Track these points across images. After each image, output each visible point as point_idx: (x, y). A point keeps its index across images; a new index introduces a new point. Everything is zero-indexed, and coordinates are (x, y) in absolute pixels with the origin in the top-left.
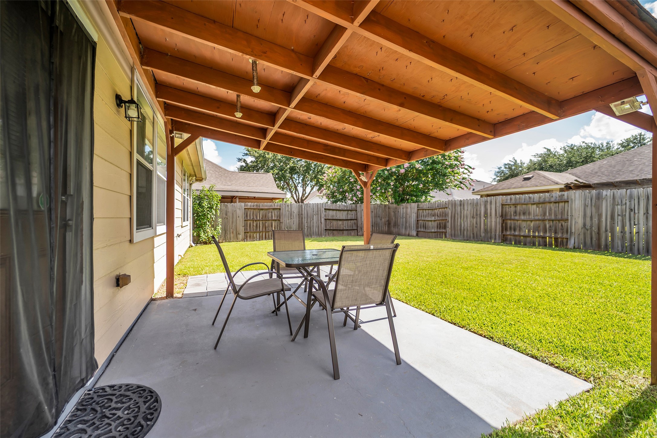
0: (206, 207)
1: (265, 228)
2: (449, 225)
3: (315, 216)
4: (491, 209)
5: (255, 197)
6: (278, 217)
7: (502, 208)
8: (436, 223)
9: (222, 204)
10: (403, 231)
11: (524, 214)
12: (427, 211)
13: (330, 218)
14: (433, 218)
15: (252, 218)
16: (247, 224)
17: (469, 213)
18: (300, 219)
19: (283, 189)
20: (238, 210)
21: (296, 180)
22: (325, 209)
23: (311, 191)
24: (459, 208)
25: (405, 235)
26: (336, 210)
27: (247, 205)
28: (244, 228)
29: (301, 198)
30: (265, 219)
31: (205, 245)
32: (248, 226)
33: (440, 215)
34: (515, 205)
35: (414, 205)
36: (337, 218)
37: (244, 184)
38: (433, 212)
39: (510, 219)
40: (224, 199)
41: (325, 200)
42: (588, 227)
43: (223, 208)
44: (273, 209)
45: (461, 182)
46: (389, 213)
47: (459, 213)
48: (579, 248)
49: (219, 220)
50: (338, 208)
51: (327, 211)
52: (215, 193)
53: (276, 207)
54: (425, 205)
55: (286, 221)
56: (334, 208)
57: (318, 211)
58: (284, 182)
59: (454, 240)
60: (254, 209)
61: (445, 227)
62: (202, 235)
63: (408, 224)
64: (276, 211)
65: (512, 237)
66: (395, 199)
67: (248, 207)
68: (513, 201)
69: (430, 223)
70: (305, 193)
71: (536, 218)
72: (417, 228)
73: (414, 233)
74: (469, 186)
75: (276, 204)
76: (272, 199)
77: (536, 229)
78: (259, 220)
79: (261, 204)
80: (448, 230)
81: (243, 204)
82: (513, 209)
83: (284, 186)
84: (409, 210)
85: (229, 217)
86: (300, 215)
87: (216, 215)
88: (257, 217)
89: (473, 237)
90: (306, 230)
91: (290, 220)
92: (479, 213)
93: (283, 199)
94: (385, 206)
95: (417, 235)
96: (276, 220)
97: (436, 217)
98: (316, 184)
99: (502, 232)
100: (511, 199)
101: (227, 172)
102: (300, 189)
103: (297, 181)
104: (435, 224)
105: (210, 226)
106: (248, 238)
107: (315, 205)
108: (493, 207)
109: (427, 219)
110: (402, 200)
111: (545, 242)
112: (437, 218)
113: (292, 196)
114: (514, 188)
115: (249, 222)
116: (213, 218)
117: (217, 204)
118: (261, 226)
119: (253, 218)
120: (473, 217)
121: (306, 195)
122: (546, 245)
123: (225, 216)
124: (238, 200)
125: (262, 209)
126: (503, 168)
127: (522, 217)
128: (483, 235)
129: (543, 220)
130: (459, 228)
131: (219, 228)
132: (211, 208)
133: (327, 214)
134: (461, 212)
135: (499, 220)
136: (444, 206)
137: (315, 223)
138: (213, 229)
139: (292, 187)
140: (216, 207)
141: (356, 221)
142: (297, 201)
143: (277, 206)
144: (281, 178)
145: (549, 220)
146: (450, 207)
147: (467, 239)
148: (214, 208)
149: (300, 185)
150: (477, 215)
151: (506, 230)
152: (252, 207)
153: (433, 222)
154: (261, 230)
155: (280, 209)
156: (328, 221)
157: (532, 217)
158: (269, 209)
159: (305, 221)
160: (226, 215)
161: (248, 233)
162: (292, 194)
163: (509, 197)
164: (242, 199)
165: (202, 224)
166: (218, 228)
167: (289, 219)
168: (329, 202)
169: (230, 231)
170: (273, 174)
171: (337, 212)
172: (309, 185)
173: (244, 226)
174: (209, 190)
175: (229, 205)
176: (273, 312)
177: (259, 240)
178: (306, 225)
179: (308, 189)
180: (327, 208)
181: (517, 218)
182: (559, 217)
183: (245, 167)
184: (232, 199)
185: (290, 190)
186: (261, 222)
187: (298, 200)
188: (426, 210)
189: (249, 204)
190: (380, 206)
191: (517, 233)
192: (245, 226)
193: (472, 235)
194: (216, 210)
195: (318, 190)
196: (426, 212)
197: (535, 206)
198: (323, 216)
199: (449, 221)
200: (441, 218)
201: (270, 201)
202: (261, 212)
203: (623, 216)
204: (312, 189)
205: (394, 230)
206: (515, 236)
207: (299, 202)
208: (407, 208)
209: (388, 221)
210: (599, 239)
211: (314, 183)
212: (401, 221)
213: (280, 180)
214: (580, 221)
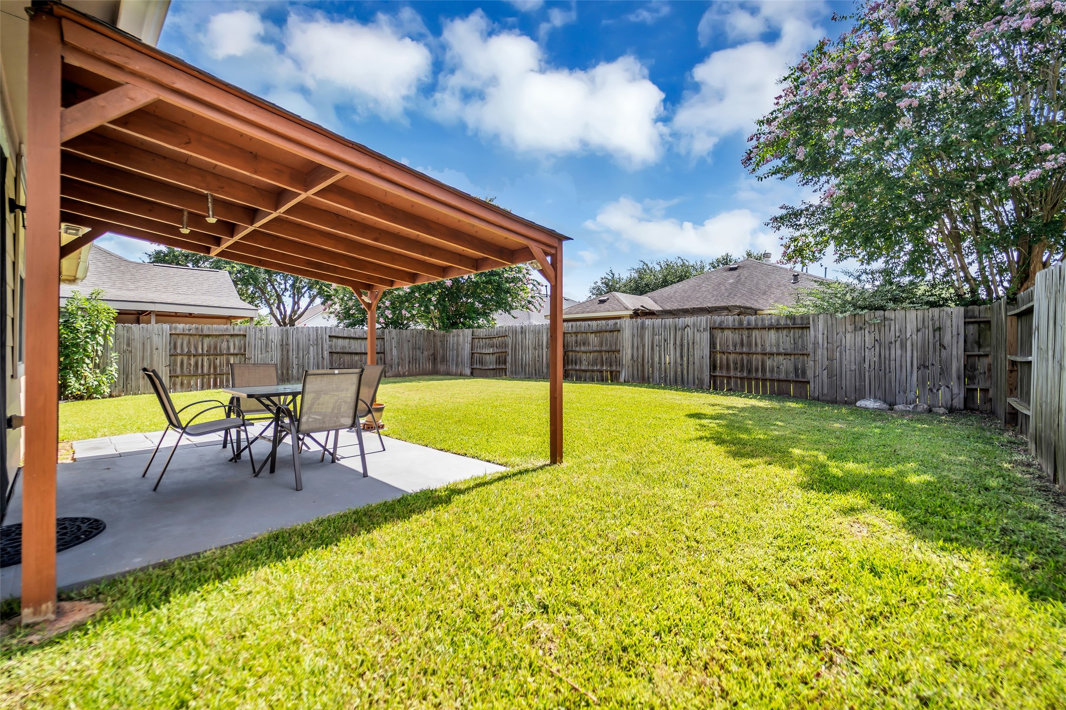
0: (83, 330)
1: (215, 368)
2: (509, 359)
3: (311, 348)
5: (190, 314)
6: (240, 349)
7: (564, 337)
8: (494, 356)
9: (120, 325)
10: (454, 369)
11: (584, 344)
12: (484, 340)
13: (338, 350)
14: (491, 351)
15: (186, 350)
16: (175, 361)
17: (530, 343)
18: (285, 353)
19: (252, 299)
20: (155, 338)
21: (280, 284)
22: (330, 336)
23: (309, 305)
24: (520, 336)
25: (456, 375)
26: (350, 338)
27: (176, 328)
28: (168, 368)
29: (291, 316)
30: (214, 352)
31: (81, 402)
32: (179, 365)
33: (499, 346)
34: (576, 333)
35: (468, 332)
36: (350, 351)
37: (165, 287)
38: (491, 342)
39: (572, 351)
40: (123, 316)
41: (333, 322)
42: (635, 359)
43: (120, 332)
44: (232, 335)
45: (529, 302)
46: (435, 343)
47: (520, 344)
48: (628, 382)
49: (113, 355)
50: (353, 335)
51: (334, 340)
52: (103, 305)
53: (236, 332)
54: (481, 332)
55: (255, 355)
56: (345, 335)
57: (317, 340)
58: (255, 287)
59: (513, 379)
60: (191, 335)
61: (505, 363)
62: (72, 381)
63: (459, 359)
64: (237, 340)
65: (574, 372)
66: (443, 323)
67: (178, 332)
68: (574, 330)
69: (488, 356)
70: (299, 308)
71: (595, 349)
72: (472, 364)
73: (468, 371)
74: (538, 307)
75: (237, 327)
76: (229, 318)
77: (595, 363)
78: (202, 355)
79: (205, 327)
80: (508, 366)
81: (166, 327)
82: (574, 338)
83: (254, 294)
84: (461, 338)
85: (136, 349)
86: (284, 346)
87: (105, 346)
88: (196, 349)
89: (535, 374)
90: (295, 371)
91: (264, 355)
92: (540, 343)
93: (252, 318)
94: (429, 332)
95: (472, 374)
96: (237, 355)
97: (495, 348)
98: (319, 293)
99: (564, 366)
100: (572, 326)
101: (123, 263)
102: (288, 300)
103: (283, 286)
104: (493, 358)
105: (91, 366)
106: (178, 387)
107: (311, 331)
109: (484, 351)
110: (454, 325)
111: (602, 376)
112: (496, 350)
113: (272, 313)
114: (588, 312)
115: (179, 358)
116: (97, 351)
117: (108, 326)
118: (205, 364)
119: (189, 351)
120: (535, 349)
121: (301, 310)
122: (603, 380)
123: (126, 349)
124: (153, 319)
125: (208, 336)
126: (599, 284)
127: (583, 348)
128: (545, 370)
129: (601, 352)
130: (520, 362)
131: (113, 369)
132: (94, 332)
133: (333, 344)
134: (522, 342)
136: (503, 334)
137: (312, 358)
138: (98, 371)
139: (271, 296)
140: (106, 331)
141: (382, 355)
142: (282, 323)
143: (240, 330)
144: (248, 280)
145: (605, 352)
146: (510, 335)
147: (529, 378)
148: (102, 332)
149: (287, 294)
150: (539, 346)
151: (568, 364)
152: (187, 332)
153: (491, 355)
154: (205, 371)
155: (245, 336)
156: (335, 355)
157: (591, 348)
158: (223, 335)
159: (293, 356)
160: (128, 345)
161: (177, 377)
162: (271, 309)
163: (570, 324)
164: (162, 316)
165: (71, 363)
166: (110, 368)
167: (263, 351)
168: (342, 325)
169: (136, 375)
170: (230, 273)
171: (352, 341)
172: (307, 295)
173: (170, 365)
174: (88, 300)
175: (135, 327)
176: (231, 460)
177: (202, 388)
178: (295, 362)
179: (304, 302)
180: (333, 334)
181: (578, 349)
182: (613, 348)
183: (165, 255)
184: (139, 317)
185: (267, 301)
186: (206, 359)
187: (284, 319)
188: (482, 338)
189: (181, 326)
190: (421, 333)
191: (577, 368)
192: (172, 366)
193: (534, 371)
194: (104, 337)
195: (323, 303)
196: (482, 342)
197: (593, 335)
198: (326, 346)
199: (509, 353)
200: (500, 350)
201: (224, 320)
202: (206, 341)
203: (660, 346)
204: (312, 301)
205: (441, 368)
206: (576, 370)
207: (285, 324)
208: (458, 335)
209: (434, 354)
210: (643, 371)
211: (315, 291)
212: (450, 354)
213: (246, 283)
214: (629, 352)
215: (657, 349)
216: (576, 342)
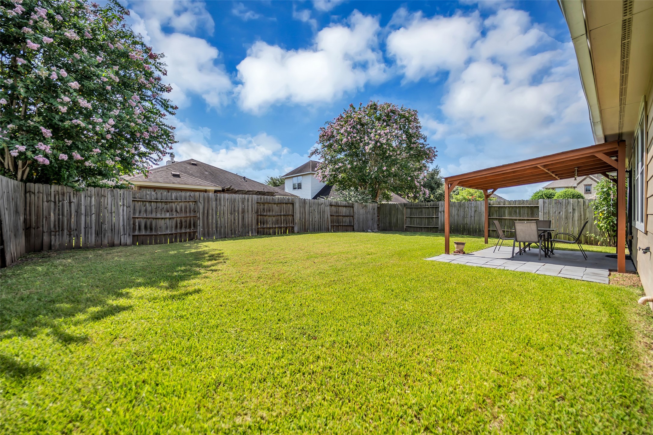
2: (200, 223)
4: (248, 206)
7: (256, 206)
8: (173, 221)
11: (269, 211)
12: (153, 203)
14: (168, 215)
17: (226, 209)
24: (214, 203)
33: (181, 210)
34: (264, 204)
38: (168, 206)
39: (261, 215)
42: (301, 219)
47: (214, 209)
54: (149, 196)
61: (195, 225)
65: (262, 230)
69: (161, 222)
71: (276, 214)
72: (132, 230)
73: (129, 240)
77: (277, 222)
80: (200, 229)
82: (262, 206)
89: (232, 234)
92: (237, 209)
97: (175, 213)
99: (257, 226)
100: (261, 198)
104: (171, 223)
108: (250, 203)
120: (231, 214)
127: (268, 214)
128: (241, 230)
129: (281, 215)
130: (214, 226)
134: (216, 208)
135: (255, 216)
145: (283, 215)
146: (201, 201)
150: (235, 211)
153: (168, 220)
157: (274, 213)
181: (265, 214)
188: (150, 202)
191: (265, 226)
193: (230, 232)
196: (151, 205)
197: (276, 205)
199: (199, 218)
200: (183, 215)
206: (263, 228)
214: (298, 215)
215: (311, 214)
216: (264, 210)
